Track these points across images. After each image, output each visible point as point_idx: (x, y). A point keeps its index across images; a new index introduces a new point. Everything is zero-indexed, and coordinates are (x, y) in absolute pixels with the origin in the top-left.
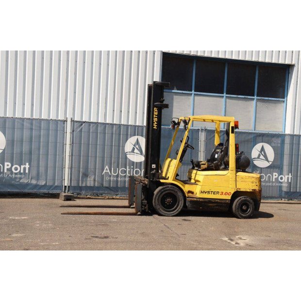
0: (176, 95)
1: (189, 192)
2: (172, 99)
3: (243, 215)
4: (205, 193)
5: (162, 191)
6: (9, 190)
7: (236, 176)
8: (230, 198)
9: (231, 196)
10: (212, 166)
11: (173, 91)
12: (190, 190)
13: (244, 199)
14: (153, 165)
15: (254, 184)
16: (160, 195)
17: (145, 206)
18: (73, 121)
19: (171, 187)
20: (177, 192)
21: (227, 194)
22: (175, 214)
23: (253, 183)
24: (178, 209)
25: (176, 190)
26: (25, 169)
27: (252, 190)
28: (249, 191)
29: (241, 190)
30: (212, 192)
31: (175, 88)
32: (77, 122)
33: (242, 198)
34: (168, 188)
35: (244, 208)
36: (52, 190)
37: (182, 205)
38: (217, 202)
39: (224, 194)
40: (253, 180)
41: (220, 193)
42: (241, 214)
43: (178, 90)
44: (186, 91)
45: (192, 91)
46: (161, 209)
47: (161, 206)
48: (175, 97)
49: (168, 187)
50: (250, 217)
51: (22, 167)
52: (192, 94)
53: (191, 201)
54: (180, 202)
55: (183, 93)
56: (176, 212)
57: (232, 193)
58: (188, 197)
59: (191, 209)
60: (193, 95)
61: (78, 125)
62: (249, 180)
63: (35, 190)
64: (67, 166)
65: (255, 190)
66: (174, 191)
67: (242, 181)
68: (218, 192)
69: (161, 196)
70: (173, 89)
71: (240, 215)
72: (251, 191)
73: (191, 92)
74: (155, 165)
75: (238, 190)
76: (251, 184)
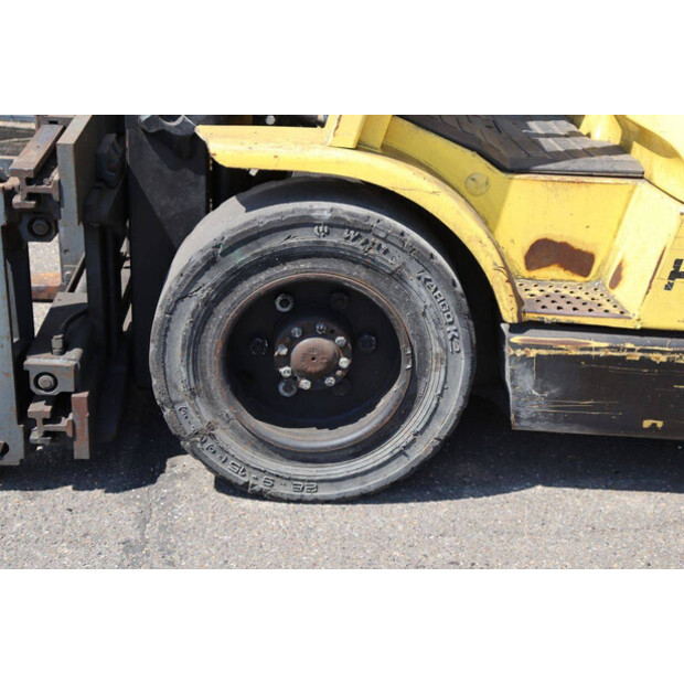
5: (240, 258)
16: (210, 306)
17: (61, 405)
19: (336, 224)
20: (397, 276)
22: (373, 482)
25: (394, 260)
34: (301, 238)
37: (454, 403)
46: (224, 436)
47: (231, 408)
49: (306, 222)
54: (435, 378)
56: (385, 464)
58: (519, 327)
66: (372, 267)
69: (226, 313)
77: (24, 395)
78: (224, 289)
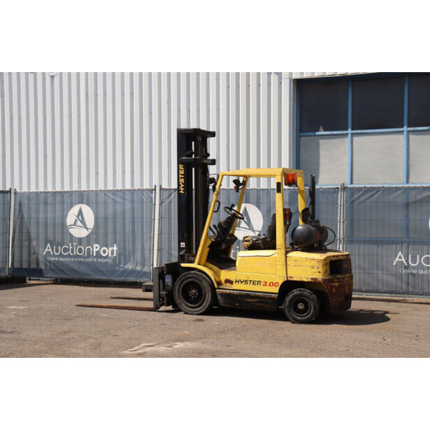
0: (322, 139)
1: (227, 281)
2: (318, 145)
3: (299, 318)
4: (242, 282)
6: (98, 277)
7: (286, 257)
8: (277, 291)
9: (278, 288)
10: (259, 243)
11: (317, 133)
12: (228, 278)
13: (298, 292)
14: (182, 244)
15: (315, 270)
16: (180, 285)
17: (163, 299)
18: (161, 189)
19: (194, 274)
20: (201, 281)
21: (272, 284)
22: (201, 312)
23: (313, 267)
24: (204, 305)
25: (201, 279)
26: (113, 251)
27: (312, 279)
28: (306, 280)
29: (294, 279)
30: (250, 281)
31: (321, 128)
32: (166, 190)
33: (296, 292)
34: (190, 275)
35: (301, 306)
36: (140, 277)
37: (210, 300)
38: (258, 297)
39: (268, 284)
40: (314, 263)
41: (262, 283)
42: (294, 315)
43: (325, 131)
44: (339, 130)
45: (347, 130)
46: (182, 304)
47: (183, 299)
48: (322, 142)
49: (191, 273)
50: (310, 322)
51: (110, 249)
52: (347, 134)
53: (222, 294)
55: (332, 135)
56: (202, 309)
57: (281, 282)
58: (218, 289)
59: (223, 305)
60: (349, 135)
61: (167, 195)
62: (307, 263)
63: (123, 278)
64: (156, 248)
65: (315, 279)
66: (198, 279)
67: (295, 266)
68: (259, 282)
69: (182, 286)
70: (318, 131)
71: (293, 318)
72: (310, 280)
73: (345, 132)
74: (184, 243)
75: (289, 279)
76: (309, 270)
77: (160, 298)
78: (182, 282)
